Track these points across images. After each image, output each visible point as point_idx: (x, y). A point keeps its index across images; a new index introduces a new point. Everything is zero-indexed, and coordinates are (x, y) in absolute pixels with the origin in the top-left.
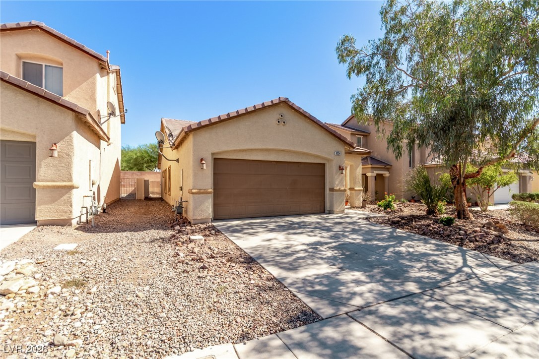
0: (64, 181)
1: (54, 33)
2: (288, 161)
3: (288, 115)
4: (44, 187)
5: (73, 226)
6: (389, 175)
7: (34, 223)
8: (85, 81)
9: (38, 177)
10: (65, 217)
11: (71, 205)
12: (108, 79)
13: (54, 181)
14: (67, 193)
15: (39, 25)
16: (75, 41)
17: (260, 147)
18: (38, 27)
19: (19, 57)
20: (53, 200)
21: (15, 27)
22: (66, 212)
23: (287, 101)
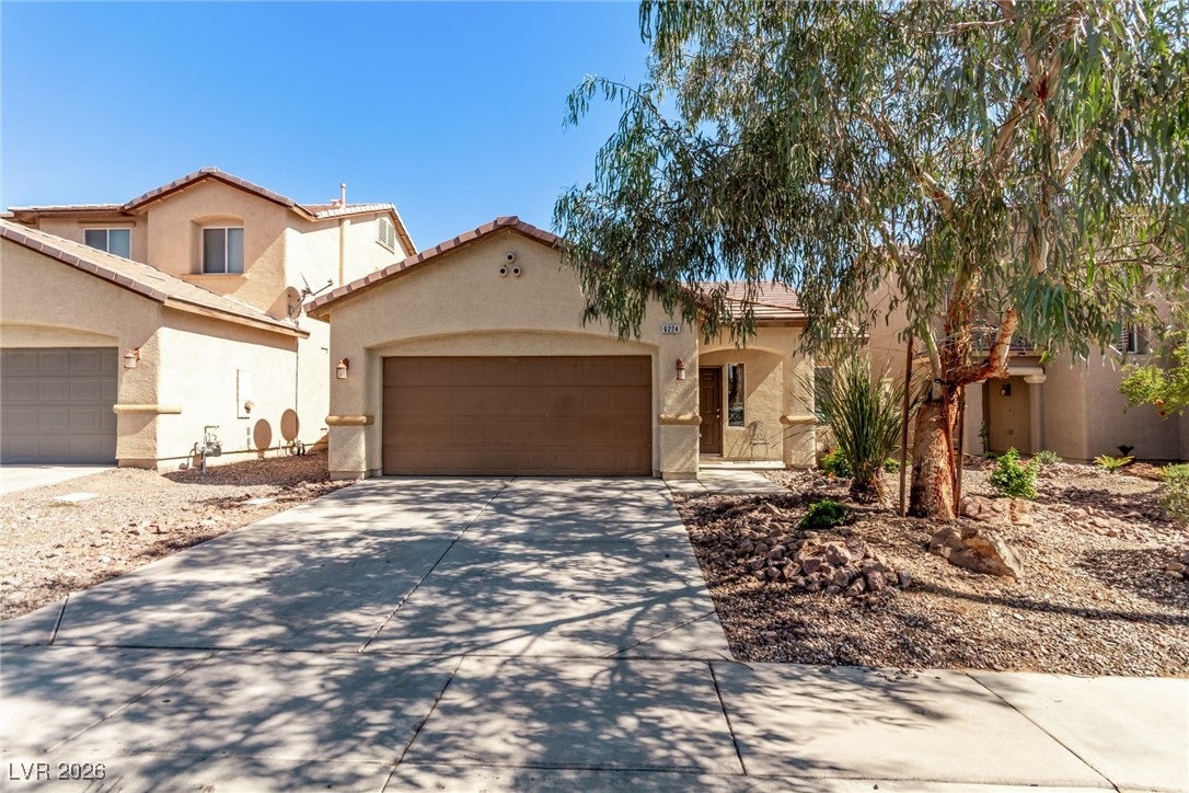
0: (147, 403)
1: (227, 178)
2: (543, 354)
3: (527, 252)
4: (127, 412)
5: (159, 470)
6: (1044, 378)
7: (115, 463)
8: (271, 243)
9: (120, 398)
10: (148, 456)
11: (155, 439)
12: (342, 231)
13: (136, 403)
14: (151, 420)
15: (210, 171)
16: (254, 183)
17: (463, 329)
18: (209, 175)
19: (197, 224)
20: (136, 430)
21: (185, 182)
22: (149, 449)
23: (515, 222)
